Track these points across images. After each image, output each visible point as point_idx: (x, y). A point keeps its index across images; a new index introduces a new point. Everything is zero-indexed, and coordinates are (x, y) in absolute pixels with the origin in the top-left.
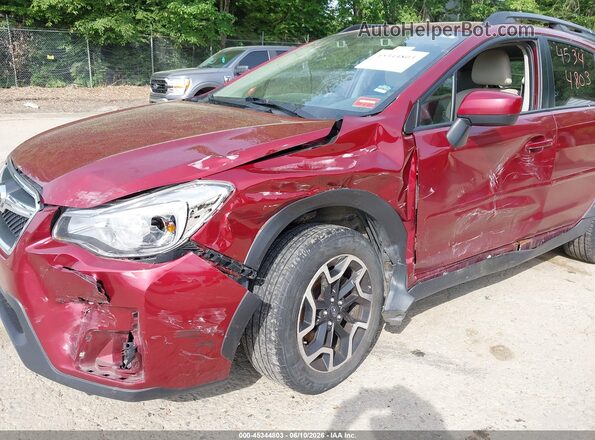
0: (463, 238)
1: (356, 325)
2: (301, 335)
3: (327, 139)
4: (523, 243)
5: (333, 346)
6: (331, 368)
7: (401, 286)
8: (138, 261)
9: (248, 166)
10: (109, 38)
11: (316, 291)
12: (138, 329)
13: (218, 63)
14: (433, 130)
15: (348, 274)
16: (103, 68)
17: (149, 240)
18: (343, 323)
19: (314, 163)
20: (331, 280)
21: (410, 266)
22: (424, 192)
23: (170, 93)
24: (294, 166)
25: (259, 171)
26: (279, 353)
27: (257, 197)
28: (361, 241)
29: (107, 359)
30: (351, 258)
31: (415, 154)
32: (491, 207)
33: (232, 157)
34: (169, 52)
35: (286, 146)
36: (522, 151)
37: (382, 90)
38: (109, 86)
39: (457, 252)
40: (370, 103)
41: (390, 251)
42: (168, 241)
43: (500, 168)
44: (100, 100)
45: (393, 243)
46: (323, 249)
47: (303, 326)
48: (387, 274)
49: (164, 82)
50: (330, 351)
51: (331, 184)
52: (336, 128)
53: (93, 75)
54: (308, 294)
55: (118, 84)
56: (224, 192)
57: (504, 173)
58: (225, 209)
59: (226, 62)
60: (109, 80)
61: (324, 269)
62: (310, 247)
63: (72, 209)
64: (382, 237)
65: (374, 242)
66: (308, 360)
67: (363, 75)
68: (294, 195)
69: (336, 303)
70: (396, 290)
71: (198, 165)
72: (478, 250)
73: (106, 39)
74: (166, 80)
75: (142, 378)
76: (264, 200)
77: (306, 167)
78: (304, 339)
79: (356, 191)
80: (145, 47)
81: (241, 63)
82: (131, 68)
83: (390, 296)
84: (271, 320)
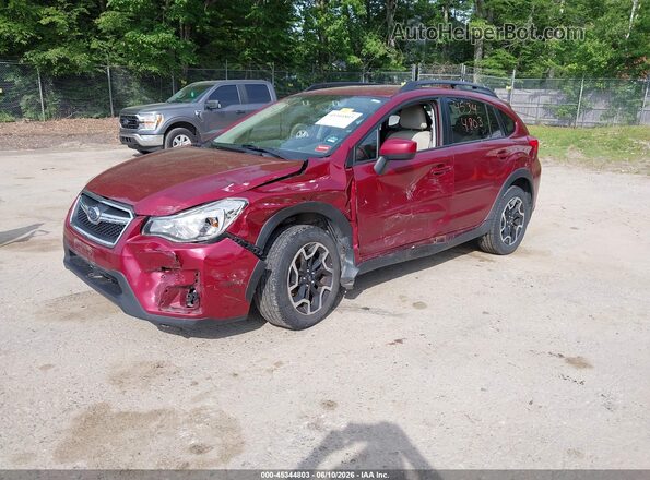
0: (391, 233)
1: (324, 288)
2: (290, 289)
3: (300, 172)
4: (437, 238)
5: (310, 300)
6: (309, 313)
7: (351, 262)
8: (197, 244)
9: (255, 189)
10: (62, 69)
11: (298, 264)
12: (198, 283)
13: (187, 98)
14: (366, 164)
15: (317, 255)
16: (55, 99)
17: (204, 230)
18: (316, 287)
19: (292, 186)
20: (307, 258)
21: (356, 250)
22: (361, 203)
23: (142, 129)
24: (281, 188)
25: (262, 192)
26: (278, 299)
27: (261, 207)
28: (325, 234)
29: (177, 304)
30: (318, 245)
31: (353, 180)
32: (408, 212)
33: (246, 184)
34: (128, 82)
35: (276, 177)
36: (429, 175)
37: (332, 140)
38: (64, 120)
39: (389, 242)
40: (325, 149)
41: (343, 241)
42: (213, 232)
43: (414, 187)
44: (56, 135)
45: (344, 236)
46: (300, 237)
47: (291, 285)
48: (342, 256)
49: (135, 117)
50: (308, 302)
51: (304, 199)
52: (305, 165)
53: (45, 107)
54: (293, 265)
55: (73, 117)
56: (243, 204)
57: (417, 190)
58: (244, 214)
59: (195, 97)
60: (63, 112)
61: (302, 250)
62: (293, 236)
63: (154, 216)
64: (337, 232)
65: (332, 236)
66: (296, 305)
67: (321, 129)
68: (282, 206)
69: (310, 274)
70: (348, 265)
71: (227, 189)
72: (403, 242)
73: (59, 70)
74: (137, 116)
75: (200, 312)
76: (265, 209)
77: (288, 189)
78: (292, 292)
79: (320, 202)
80: (102, 78)
81: (211, 98)
82: (89, 99)
83: (344, 269)
84: (272, 279)
